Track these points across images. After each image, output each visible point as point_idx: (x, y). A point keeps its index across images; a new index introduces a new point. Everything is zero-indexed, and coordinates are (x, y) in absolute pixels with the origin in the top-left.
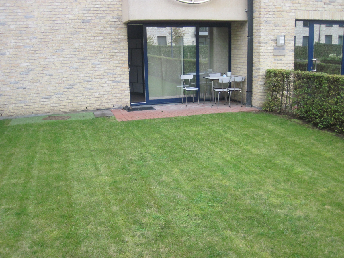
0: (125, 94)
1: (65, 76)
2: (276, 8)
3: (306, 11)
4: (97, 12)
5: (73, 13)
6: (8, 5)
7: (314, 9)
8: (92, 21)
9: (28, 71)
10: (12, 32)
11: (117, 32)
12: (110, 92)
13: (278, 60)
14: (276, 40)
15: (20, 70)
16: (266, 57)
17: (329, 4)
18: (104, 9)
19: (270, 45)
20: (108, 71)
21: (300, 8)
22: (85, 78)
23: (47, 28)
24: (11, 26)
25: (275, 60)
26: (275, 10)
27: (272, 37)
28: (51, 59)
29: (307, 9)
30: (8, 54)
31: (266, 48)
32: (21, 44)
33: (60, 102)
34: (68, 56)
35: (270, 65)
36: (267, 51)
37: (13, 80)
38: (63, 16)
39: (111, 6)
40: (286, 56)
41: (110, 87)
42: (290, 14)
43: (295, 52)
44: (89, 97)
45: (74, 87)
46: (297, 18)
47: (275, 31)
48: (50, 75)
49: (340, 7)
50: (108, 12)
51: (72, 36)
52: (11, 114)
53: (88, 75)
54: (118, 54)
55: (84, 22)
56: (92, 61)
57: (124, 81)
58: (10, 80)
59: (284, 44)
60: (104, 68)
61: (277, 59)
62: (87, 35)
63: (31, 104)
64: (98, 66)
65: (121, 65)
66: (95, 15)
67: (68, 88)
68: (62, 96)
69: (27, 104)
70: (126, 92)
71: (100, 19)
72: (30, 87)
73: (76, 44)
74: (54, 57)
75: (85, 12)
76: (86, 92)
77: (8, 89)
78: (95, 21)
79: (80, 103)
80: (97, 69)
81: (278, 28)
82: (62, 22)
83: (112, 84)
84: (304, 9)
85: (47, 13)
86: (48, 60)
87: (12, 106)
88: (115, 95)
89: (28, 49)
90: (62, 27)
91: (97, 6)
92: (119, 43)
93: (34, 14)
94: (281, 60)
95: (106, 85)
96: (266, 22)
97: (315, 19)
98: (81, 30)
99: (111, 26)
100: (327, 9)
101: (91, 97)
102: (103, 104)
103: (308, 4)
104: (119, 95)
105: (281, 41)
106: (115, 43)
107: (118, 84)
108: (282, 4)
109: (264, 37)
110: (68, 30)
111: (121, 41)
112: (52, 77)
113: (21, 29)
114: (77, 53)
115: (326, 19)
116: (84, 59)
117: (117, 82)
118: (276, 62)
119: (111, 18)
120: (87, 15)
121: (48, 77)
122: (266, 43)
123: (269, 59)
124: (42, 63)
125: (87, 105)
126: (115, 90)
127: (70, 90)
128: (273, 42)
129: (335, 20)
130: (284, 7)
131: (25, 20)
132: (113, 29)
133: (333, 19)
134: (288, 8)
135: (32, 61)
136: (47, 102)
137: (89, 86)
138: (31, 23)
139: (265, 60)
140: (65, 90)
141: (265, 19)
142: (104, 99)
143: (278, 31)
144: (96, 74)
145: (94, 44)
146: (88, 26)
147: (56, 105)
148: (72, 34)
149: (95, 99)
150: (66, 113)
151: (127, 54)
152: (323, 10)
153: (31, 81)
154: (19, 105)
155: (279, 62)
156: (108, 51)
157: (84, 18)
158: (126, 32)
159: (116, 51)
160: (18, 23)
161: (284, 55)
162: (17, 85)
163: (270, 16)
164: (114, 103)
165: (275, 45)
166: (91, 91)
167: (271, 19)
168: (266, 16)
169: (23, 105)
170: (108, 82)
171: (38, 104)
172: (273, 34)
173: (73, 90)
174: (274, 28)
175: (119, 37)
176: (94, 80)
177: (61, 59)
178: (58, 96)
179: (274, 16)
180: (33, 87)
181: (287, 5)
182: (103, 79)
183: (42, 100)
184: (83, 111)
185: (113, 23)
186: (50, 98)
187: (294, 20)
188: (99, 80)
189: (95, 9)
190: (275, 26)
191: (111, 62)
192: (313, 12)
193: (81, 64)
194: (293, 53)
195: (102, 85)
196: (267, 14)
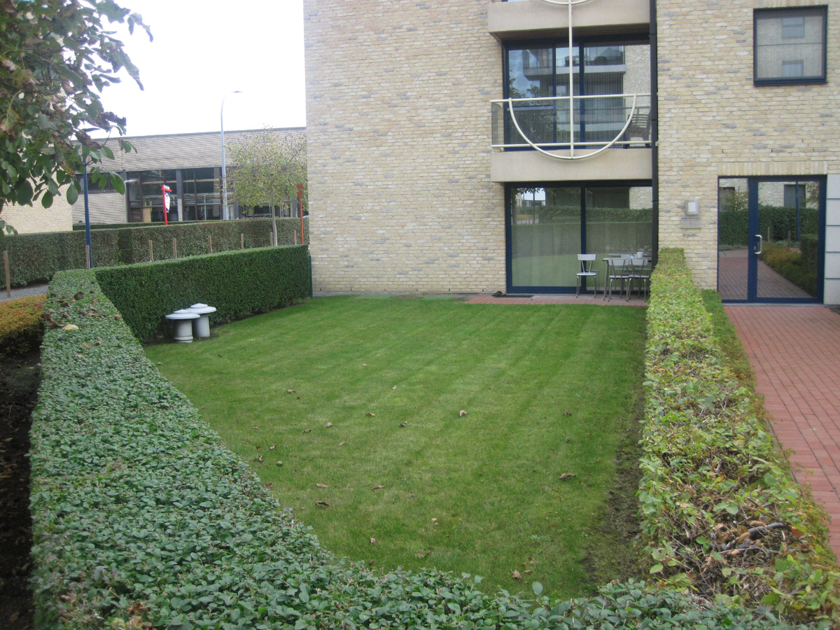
0: (498, 276)
1: (425, 248)
2: (684, 162)
3: (736, 164)
4: (467, 170)
5: (439, 171)
6: (368, 162)
7: (752, 160)
8: (461, 181)
9: (384, 240)
10: (369, 194)
11: (491, 194)
12: (480, 272)
13: (689, 236)
14: (684, 207)
15: (375, 238)
16: (669, 230)
17: (781, 151)
18: (476, 166)
19: (674, 214)
20: (478, 244)
21: (725, 160)
22: (450, 251)
23: (408, 189)
24: (369, 187)
25: (684, 235)
26: (682, 164)
27: (678, 202)
28: (410, 226)
29: (739, 160)
30: (363, 218)
31: (667, 219)
32: (378, 208)
33: (417, 280)
34: (430, 224)
35: (676, 243)
36: (670, 223)
37: (366, 249)
38: (427, 175)
39: (485, 162)
40: (702, 230)
41: (479, 266)
42: (709, 169)
43: (719, 224)
44: (453, 276)
45: (436, 262)
46: (720, 174)
47: (684, 193)
48: (409, 246)
49: (802, 154)
50: (481, 169)
51: (436, 199)
52: (362, 290)
53: (453, 248)
54: (492, 223)
55: (451, 182)
56: (458, 230)
57: (498, 258)
58: (363, 249)
59: (699, 212)
60: (474, 241)
61: (686, 234)
62: (454, 198)
63: (385, 280)
64: (466, 237)
65: (494, 237)
66: (465, 173)
67: (427, 263)
68: (421, 273)
69: (380, 280)
70: (500, 273)
71: (470, 178)
72: (385, 259)
73: (440, 209)
74: (414, 224)
75: (452, 170)
76: (450, 269)
77: (361, 260)
78: (465, 181)
79: (441, 283)
80: (464, 241)
81: (688, 189)
82: (425, 182)
83: (483, 262)
84: (733, 160)
85: (409, 172)
86: (407, 228)
87: (364, 280)
88: (486, 276)
89: (385, 214)
90: (425, 189)
91: (467, 162)
92: (493, 209)
93: (395, 172)
94: (694, 235)
95: (475, 262)
96: (667, 182)
97: (754, 174)
98: (447, 192)
99: (483, 187)
100: (776, 159)
101: (455, 276)
102: (470, 287)
103: (740, 154)
104: (491, 276)
105: (692, 208)
106: (488, 208)
107: (491, 261)
108: (694, 156)
109: (665, 202)
110: (432, 192)
111: (496, 206)
112: (410, 248)
113: (380, 190)
114: (441, 220)
115: (776, 174)
116: (450, 228)
117: (489, 259)
118: (686, 238)
119: (483, 176)
120: (455, 174)
121: (406, 248)
122: (669, 211)
123: (673, 234)
124: (400, 231)
125: (450, 287)
126: (486, 269)
127: (431, 265)
128: (680, 210)
129: (794, 174)
130: (698, 160)
131: (384, 179)
132: (486, 191)
133: (789, 174)
134: (705, 160)
135: (388, 228)
136: (403, 279)
137: (453, 262)
138: (390, 183)
139: (667, 235)
140: (424, 266)
141: (665, 178)
142: (471, 280)
143: (688, 194)
144: (463, 248)
145: (462, 209)
146: (456, 188)
147: (413, 283)
148: (436, 196)
149: (461, 280)
150: (424, 294)
151: (504, 223)
152: (770, 160)
153: (386, 252)
154: (372, 279)
155: (690, 238)
156: (478, 219)
157: (451, 177)
158: (503, 194)
159: (489, 219)
160: (377, 183)
161: (700, 229)
162: (370, 256)
163: (674, 173)
164: (484, 287)
165: (683, 214)
166: (457, 269)
167: (676, 178)
168: (667, 173)
169: (376, 280)
170: (477, 259)
171: (391, 280)
172: (679, 198)
173: (434, 265)
174: (682, 189)
175: (494, 201)
176: (460, 255)
177: (421, 227)
178: (416, 273)
179: (681, 173)
180: (388, 259)
181: (702, 156)
182: (472, 255)
183: (398, 276)
184: (444, 293)
185: (486, 184)
186: (406, 273)
187: (717, 177)
188: (467, 255)
189: (465, 166)
190: (682, 186)
191: (482, 233)
192: (750, 164)
193: (445, 234)
194: (716, 226)
195: (470, 262)
196: (669, 170)
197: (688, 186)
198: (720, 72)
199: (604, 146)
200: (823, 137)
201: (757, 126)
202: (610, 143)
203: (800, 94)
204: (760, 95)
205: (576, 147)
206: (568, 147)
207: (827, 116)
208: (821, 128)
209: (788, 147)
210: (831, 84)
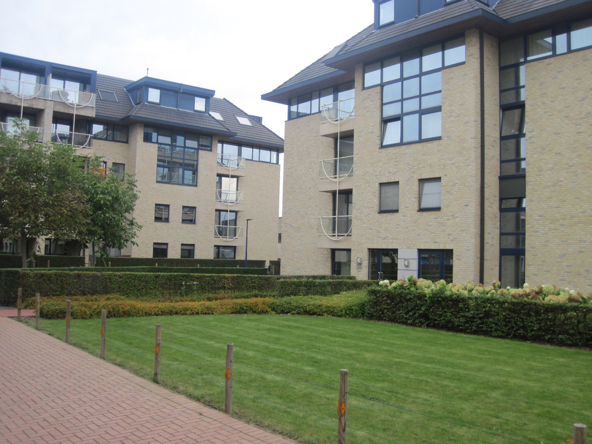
3: (372, 244)
7: (377, 242)
17: (385, 239)
21: (369, 242)
25: (357, 271)
29: (373, 242)
31: (353, 264)
35: (355, 274)
40: (362, 269)
42: (365, 245)
46: (369, 248)
49: (391, 241)
59: (361, 262)
94: (360, 271)
97: (377, 248)
100: (384, 242)
108: (361, 240)
115: (383, 248)
130: (362, 242)
133: (387, 248)
139: (353, 271)
152: (382, 242)
155: (359, 273)
187: (367, 249)
190: (357, 252)
192: (376, 244)
197: (359, 252)
198: (369, 208)
199: (344, 235)
200: (397, 233)
201: (379, 229)
202: (346, 234)
203: (391, 216)
204: (379, 217)
205: (338, 236)
206: (335, 236)
207: (398, 225)
208: (397, 230)
209: (386, 237)
210: (399, 212)
